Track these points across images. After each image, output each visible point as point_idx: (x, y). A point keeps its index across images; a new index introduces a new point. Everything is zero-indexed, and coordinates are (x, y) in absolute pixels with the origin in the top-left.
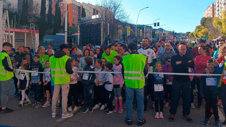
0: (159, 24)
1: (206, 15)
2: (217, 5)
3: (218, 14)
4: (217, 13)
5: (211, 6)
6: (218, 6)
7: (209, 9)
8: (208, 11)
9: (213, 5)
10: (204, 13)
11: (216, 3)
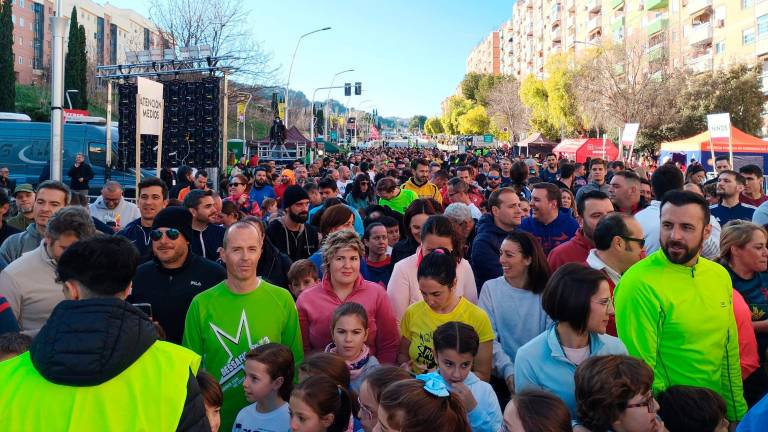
0: (360, 87)
1: (473, 64)
2: (507, 37)
3: (511, 65)
4: (508, 60)
5: (490, 37)
6: (511, 40)
7: (484, 47)
8: (480, 56)
9: (496, 36)
10: (469, 59)
11: (506, 30)
